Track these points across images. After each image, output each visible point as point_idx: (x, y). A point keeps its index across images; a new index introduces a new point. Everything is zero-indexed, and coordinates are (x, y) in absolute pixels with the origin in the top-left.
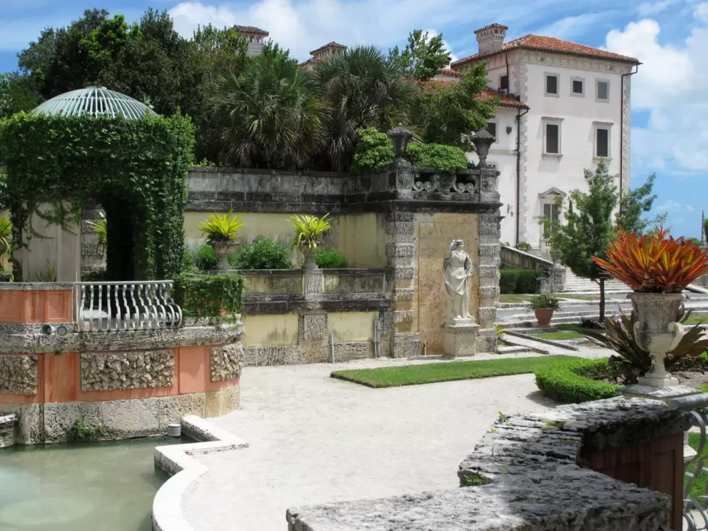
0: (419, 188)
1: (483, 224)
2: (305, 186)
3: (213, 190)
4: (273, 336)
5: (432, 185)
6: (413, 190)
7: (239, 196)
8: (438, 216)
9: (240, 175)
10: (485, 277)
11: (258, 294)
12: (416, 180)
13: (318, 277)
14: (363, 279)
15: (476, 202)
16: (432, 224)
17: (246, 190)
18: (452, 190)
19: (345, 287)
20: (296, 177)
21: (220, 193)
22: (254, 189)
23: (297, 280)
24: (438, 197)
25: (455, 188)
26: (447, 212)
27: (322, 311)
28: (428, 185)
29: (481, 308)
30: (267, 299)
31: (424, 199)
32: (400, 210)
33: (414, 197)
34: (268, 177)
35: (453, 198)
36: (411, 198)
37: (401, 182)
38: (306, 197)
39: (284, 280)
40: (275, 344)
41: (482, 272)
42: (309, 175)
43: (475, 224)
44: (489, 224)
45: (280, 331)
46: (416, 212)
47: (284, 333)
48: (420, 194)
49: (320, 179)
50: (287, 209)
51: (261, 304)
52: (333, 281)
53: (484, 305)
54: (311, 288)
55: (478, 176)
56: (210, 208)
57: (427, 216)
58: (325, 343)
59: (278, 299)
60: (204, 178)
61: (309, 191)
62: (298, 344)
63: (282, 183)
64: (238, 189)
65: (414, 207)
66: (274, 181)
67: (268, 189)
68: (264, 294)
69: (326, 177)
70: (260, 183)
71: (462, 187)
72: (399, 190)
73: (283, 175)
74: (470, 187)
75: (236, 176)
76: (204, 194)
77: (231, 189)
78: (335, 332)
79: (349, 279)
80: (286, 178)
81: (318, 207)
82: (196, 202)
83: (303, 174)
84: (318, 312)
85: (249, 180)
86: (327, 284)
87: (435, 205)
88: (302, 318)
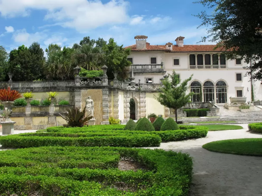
0: (83, 83)
1: (104, 92)
2: (66, 84)
3: (40, 87)
4: (41, 122)
5: (87, 82)
6: (80, 83)
7: (47, 88)
8: (89, 90)
9: (48, 82)
10: (105, 107)
11: (36, 112)
12: (82, 81)
13: (53, 107)
14: (67, 108)
15: (101, 86)
16: (87, 92)
17: (49, 86)
18: (94, 83)
19: (61, 110)
20: (64, 82)
21: (42, 87)
22: (52, 86)
23: (47, 108)
24: (89, 85)
25: (95, 82)
26: (91, 89)
27: (54, 116)
28: (86, 82)
29: (103, 116)
30: (39, 113)
31: (84, 86)
32: (76, 89)
33: (81, 85)
34: (56, 82)
35: (93, 85)
36: (79, 86)
37: (76, 81)
38: (66, 87)
39: (44, 108)
40: (42, 124)
41: (104, 105)
42: (68, 81)
43: (101, 92)
44: (105, 92)
45: (43, 121)
46: (81, 89)
47: (44, 121)
48: (83, 84)
49: (71, 82)
50: (61, 90)
51: (37, 114)
52: (58, 108)
53: (105, 115)
54: (51, 110)
55: (102, 78)
56: (40, 91)
57: (85, 90)
58: (55, 124)
59: (42, 113)
60: (38, 84)
61: (68, 85)
62: (48, 124)
63: (60, 83)
64: (47, 86)
65: (80, 88)
66: (57, 83)
67: (56, 85)
68: (38, 112)
69: (72, 81)
70: (53, 84)
71: (97, 81)
72: (76, 84)
73: (60, 82)
74: (100, 82)
75: (47, 83)
76: (38, 88)
77: (45, 86)
78: (58, 122)
79: (62, 108)
80: (61, 82)
81: (70, 90)
82: (35, 90)
83: (66, 81)
84: (53, 116)
85: (50, 84)
86: (56, 109)
87: (88, 87)
88: (49, 118)
